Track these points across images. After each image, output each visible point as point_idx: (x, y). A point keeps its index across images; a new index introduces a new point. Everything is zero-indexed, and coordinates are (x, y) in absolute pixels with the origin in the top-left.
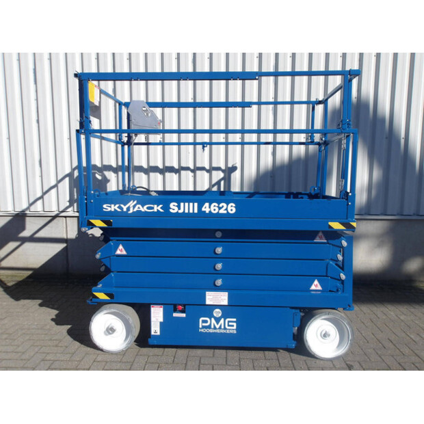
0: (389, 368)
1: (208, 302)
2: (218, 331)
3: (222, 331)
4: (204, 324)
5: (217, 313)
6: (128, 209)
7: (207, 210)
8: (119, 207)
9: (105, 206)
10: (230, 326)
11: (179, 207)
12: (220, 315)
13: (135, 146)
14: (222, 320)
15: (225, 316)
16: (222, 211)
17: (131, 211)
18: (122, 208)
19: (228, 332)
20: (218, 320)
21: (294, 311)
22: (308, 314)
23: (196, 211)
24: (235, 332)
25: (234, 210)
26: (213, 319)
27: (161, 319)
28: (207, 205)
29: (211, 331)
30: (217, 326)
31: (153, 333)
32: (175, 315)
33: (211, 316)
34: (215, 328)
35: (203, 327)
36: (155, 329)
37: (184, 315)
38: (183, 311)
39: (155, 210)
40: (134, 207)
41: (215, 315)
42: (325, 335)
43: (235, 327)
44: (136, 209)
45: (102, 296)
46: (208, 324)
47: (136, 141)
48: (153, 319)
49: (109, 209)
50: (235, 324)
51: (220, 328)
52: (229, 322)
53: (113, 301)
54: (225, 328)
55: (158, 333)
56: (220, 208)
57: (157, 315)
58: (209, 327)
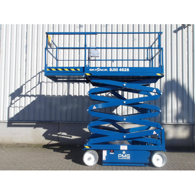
0: (176, 170)
1: (121, 149)
2: (124, 159)
3: (125, 159)
4: (120, 156)
5: (124, 152)
6: (97, 70)
7: (121, 71)
8: (94, 70)
9: (90, 69)
10: (128, 157)
11: (112, 70)
12: (125, 153)
13: (91, 61)
14: (126, 155)
15: (126, 153)
16: (125, 71)
17: (98, 71)
18: (95, 70)
19: (127, 159)
20: (124, 155)
21: (148, 152)
22: (152, 153)
23: (117, 71)
24: (130, 159)
25: (129, 70)
26: (122, 155)
27: (106, 155)
28: (121, 69)
29: (122, 159)
30: (124, 157)
31: (103, 160)
32: (111, 153)
33: (122, 153)
34: (123, 158)
35: (120, 157)
36: (104, 158)
37: (113, 153)
38: (113, 152)
39: (105, 70)
40: (99, 69)
41: (123, 153)
42: (158, 160)
43: (129, 157)
44: (99, 70)
45: (87, 147)
46: (121, 156)
47: (91, 59)
48: (103, 155)
49: (91, 70)
50: (129, 156)
51: (125, 157)
52: (128, 155)
53: (90, 149)
54: (126, 158)
55: (105, 160)
56: (124, 70)
57: (105, 153)
58: (121, 157)
